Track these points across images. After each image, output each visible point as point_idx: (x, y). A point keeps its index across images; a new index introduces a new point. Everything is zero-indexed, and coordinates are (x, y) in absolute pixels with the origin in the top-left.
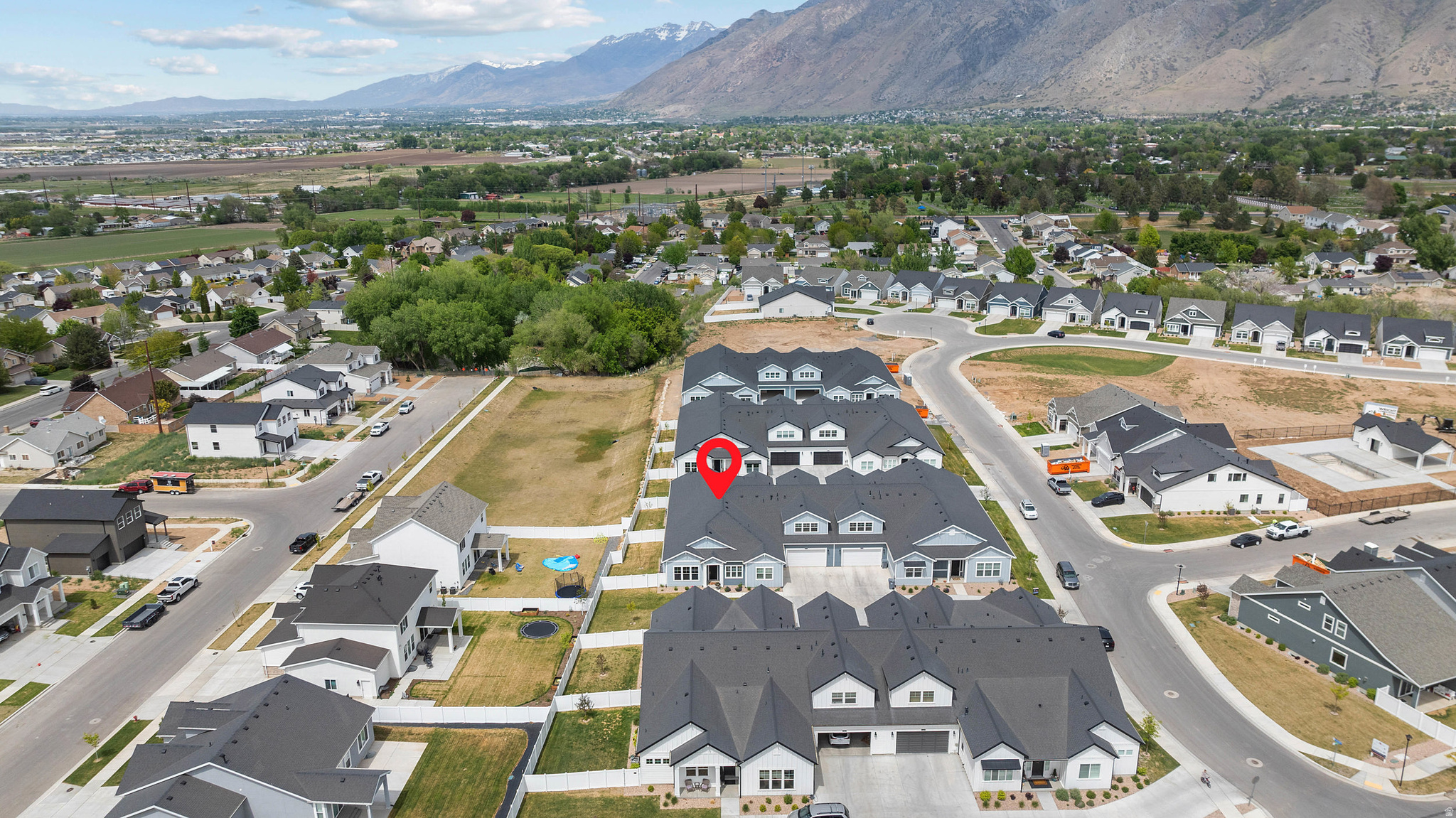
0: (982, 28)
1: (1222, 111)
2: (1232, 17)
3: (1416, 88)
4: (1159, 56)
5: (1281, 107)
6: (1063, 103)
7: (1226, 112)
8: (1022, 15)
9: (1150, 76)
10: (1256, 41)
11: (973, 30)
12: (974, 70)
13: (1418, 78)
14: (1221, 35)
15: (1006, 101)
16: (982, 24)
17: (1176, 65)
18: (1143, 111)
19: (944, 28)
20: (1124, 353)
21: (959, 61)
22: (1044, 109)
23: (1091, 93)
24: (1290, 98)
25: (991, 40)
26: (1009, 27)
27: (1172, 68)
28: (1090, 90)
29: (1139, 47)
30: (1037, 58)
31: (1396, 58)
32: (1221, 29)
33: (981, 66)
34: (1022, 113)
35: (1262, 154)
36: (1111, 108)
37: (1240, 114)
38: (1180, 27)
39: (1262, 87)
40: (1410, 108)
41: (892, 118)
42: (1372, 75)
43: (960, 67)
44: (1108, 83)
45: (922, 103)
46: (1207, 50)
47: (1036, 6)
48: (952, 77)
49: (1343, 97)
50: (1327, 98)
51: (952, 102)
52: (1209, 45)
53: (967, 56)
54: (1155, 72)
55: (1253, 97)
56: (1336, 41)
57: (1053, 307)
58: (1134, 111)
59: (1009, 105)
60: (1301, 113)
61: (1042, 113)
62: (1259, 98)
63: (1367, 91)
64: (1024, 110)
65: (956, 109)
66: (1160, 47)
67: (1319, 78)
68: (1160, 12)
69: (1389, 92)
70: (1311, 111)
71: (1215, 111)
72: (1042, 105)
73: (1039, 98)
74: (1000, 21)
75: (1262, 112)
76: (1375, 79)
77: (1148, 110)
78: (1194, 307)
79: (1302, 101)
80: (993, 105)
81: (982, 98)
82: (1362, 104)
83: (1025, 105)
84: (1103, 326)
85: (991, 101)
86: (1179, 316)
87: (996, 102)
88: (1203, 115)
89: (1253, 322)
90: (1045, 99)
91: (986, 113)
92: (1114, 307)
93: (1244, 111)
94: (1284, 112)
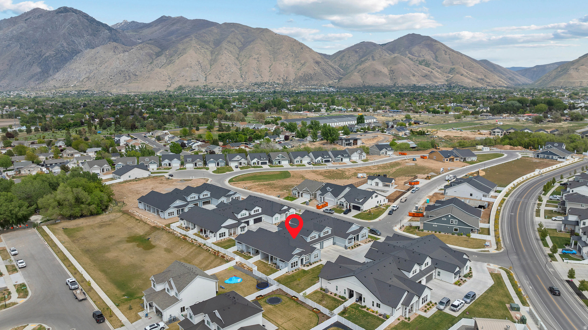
0: (48, 56)
1: (158, 91)
2: (154, 57)
3: (218, 84)
4: (130, 70)
5: (179, 90)
6: (93, 88)
8: (67, 51)
9: (128, 78)
10: (164, 66)
11: (44, 57)
12: (47, 74)
13: (218, 81)
14: (151, 63)
15: (67, 88)
16: (47, 54)
17: (137, 74)
18: (128, 91)
19: (28, 55)
20: (266, 173)
21: (39, 70)
22: (86, 91)
23: (105, 84)
24: (181, 86)
25: (54, 62)
26: (61, 56)
27: (136, 75)
28: (104, 83)
29: (121, 67)
30: (78, 70)
31: (210, 74)
32: (151, 61)
33: (51, 72)
34: (76, 93)
35: (204, 106)
36: (115, 90)
37: (165, 92)
38: (135, 59)
39: (170, 82)
40: (218, 90)
41: (8, 95)
42: (204, 79)
43: (40, 73)
44: (111, 80)
45: (23, 88)
46: (147, 69)
47: (72, 48)
48: (37, 77)
49: (198, 86)
50: (193, 87)
51: (40, 88)
52: (148, 66)
53: (43, 68)
54: (129, 76)
55: (168, 86)
56: (191, 67)
58: (124, 91)
59: (69, 89)
60: (186, 92)
61: (86, 92)
62: (170, 86)
63: (204, 84)
64: (77, 91)
65: (43, 91)
66: (129, 67)
67: (189, 80)
68: (127, 53)
69: (211, 85)
70: (189, 91)
71: (155, 91)
72: (85, 89)
73: (82, 86)
74: (57, 54)
75: (173, 91)
76: (205, 80)
77: (130, 91)
78: (280, 155)
79: (185, 88)
80: (61, 89)
81: (54, 86)
82: (204, 89)
83: (76, 89)
84: (252, 165)
85: (60, 87)
86: (278, 158)
87: (62, 88)
88: (152, 92)
89: (299, 157)
90: (85, 86)
91: (59, 93)
92: (255, 158)
93: (166, 91)
94: (180, 91)
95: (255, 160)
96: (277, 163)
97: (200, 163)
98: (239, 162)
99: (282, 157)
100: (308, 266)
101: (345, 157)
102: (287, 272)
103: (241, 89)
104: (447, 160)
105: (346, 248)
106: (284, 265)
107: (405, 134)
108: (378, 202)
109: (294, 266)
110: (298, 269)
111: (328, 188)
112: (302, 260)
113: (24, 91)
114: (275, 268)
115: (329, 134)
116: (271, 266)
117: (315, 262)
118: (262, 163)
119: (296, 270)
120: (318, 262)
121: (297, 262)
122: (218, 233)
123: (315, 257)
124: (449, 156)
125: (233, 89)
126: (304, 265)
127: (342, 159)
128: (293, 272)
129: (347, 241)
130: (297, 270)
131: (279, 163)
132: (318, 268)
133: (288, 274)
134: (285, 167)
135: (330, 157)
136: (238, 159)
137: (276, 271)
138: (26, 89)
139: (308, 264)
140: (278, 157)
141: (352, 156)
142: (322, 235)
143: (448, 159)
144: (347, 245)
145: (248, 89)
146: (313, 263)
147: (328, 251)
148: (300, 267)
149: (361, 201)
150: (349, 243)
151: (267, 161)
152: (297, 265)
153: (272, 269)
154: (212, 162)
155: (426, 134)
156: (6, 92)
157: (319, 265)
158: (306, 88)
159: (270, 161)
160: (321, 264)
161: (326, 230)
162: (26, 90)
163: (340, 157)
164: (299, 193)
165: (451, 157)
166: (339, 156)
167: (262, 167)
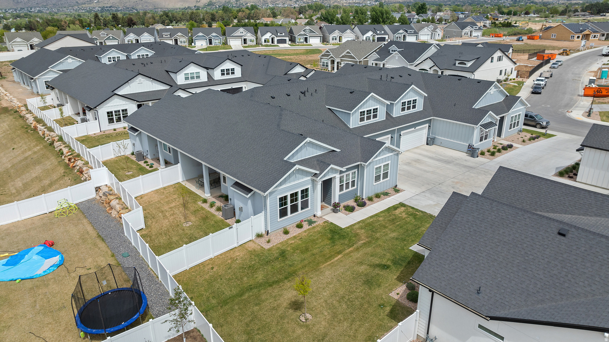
1: (187, 7)
5: (208, 5)
6: (118, 4)
7: (188, 7)
15: (90, 4)
18: (154, 8)
20: (290, 51)
22: (110, 7)
34: (100, 9)
36: (140, 6)
41: (30, 12)
45: (45, 4)
49: (229, 1)
51: (62, 4)
57: (232, 36)
58: (151, 7)
59: (92, 5)
61: (110, 9)
64: (100, 7)
65: (65, 7)
72: (109, 5)
75: (202, 7)
78: (307, 28)
80: (84, 6)
81: (77, 2)
82: (236, 4)
83: (100, 6)
84: (264, 43)
85: (83, 4)
86: (303, 33)
87: (85, 4)
88: (179, 8)
89: (337, 31)
90: (109, 2)
91: (81, 9)
92: (267, 32)
93: (195, 7)
94: (210, 7)
95: (268, 36)
96: (302, 40)
97: (183, 39)
98: (243, 38)
99: (311, 31)
100: (351, 209)
101: (410, 34)
102: (259, 236)
103: (276, 4)
104: (578, 37)
105: (472, 151)
106: (249, 207)
107: (484, 26)
108: (501, 71)
109: (294, 209)
110: (310, 222)
111: (394, 47)
112: (327, 185)
113: (45, 8)
114: (219, 215)
115: (381, 19)
116: (206, 206)
117: (378, 196)
118: (279, 41)
119: (299, 226)
120: (386, 194)
121: (305, 193)
122: (103, 111)
123: (378, 178)
124: (581, 31)
125: (268, 4)
126: (336, 208)
127: (404, 36)
128: (286, 232)
129: (477, 131)
130: (306, 226)
131: (306, 40)
132: (393, 221)
133: (262, 242)
134: (313, 46)
135: (386, 33)
136: (242, 34)
137: (218, 226)
138: (47, 5)
139: (351, 203)
140: (304, 31)
141: (421, 33)
142: (397, 112)
143: (581, 36)
144: (476, 144)
145: (284, 3)
146: (370, 199)
147: (417, 161)
148: (319, 213)
149: (469, 64)
150: (481, 140)
151: (287, 39)
152: (305, 205)
153: (206, 218)
154: (201, 38)
155: (514, 26)
156: (27, 8)
157: (395, 208)
158: (349, 3)
159: (293, 40)
160: (402, 205)
161: (409, 96)
162: (48, 7)
163: (401, 33)
164: (333, 62)
165: (586, 32)
166: (401, 31)
167: (278, 46)
